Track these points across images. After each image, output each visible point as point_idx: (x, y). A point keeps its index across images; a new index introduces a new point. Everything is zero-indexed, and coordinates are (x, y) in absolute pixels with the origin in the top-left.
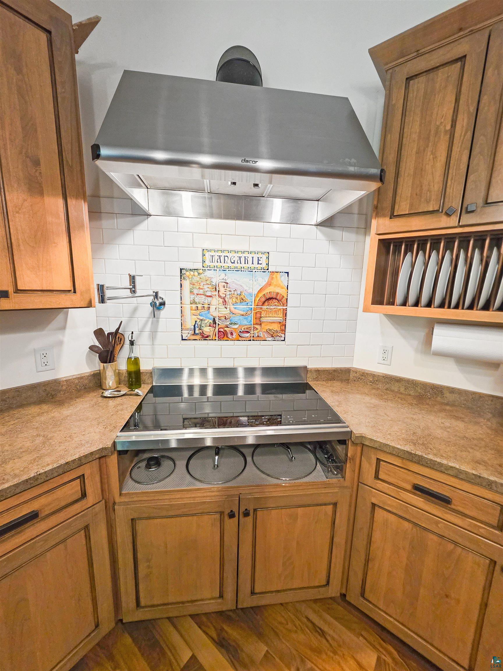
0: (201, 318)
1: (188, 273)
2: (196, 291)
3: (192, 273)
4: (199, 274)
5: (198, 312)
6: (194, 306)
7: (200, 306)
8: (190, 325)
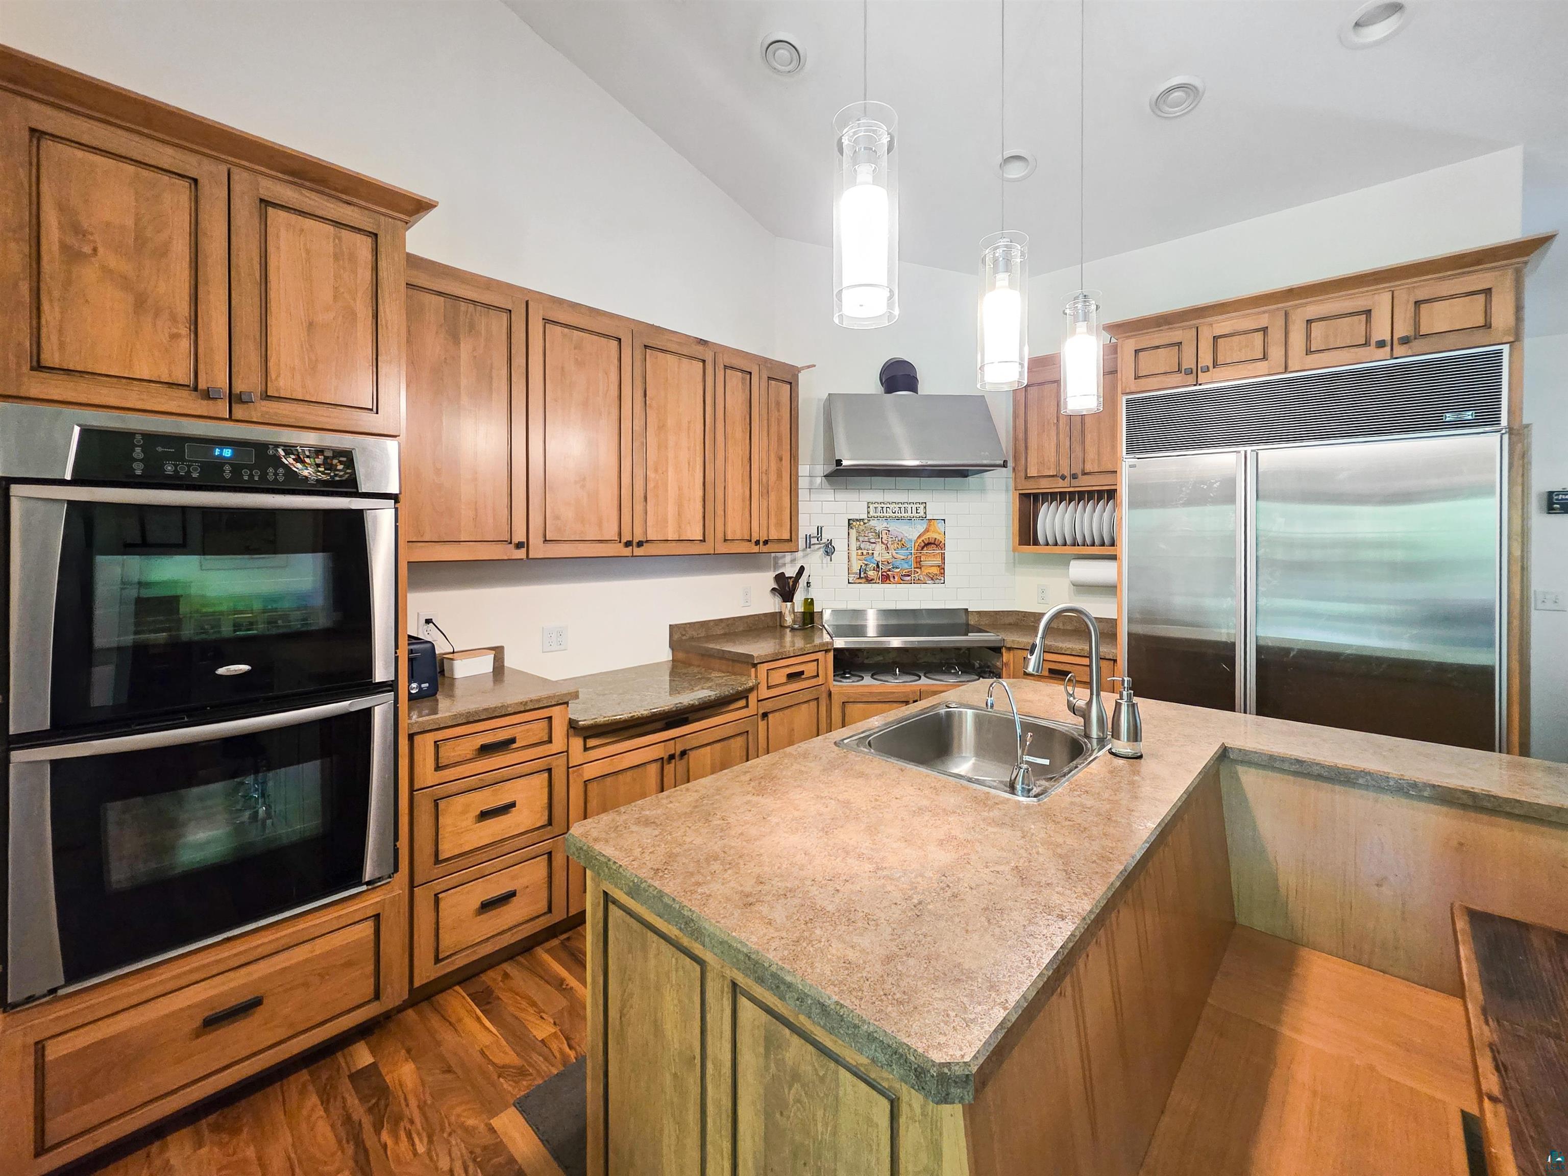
0: (866, 563)
1: (854, 523)
2: (861, 539)
3: (858, 523)
4: (865, 523)
5: (864, 557)
6: (860, 552)
7: (865, 552)
8: (856, 568)
